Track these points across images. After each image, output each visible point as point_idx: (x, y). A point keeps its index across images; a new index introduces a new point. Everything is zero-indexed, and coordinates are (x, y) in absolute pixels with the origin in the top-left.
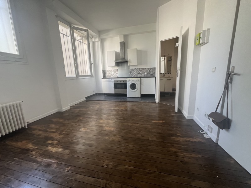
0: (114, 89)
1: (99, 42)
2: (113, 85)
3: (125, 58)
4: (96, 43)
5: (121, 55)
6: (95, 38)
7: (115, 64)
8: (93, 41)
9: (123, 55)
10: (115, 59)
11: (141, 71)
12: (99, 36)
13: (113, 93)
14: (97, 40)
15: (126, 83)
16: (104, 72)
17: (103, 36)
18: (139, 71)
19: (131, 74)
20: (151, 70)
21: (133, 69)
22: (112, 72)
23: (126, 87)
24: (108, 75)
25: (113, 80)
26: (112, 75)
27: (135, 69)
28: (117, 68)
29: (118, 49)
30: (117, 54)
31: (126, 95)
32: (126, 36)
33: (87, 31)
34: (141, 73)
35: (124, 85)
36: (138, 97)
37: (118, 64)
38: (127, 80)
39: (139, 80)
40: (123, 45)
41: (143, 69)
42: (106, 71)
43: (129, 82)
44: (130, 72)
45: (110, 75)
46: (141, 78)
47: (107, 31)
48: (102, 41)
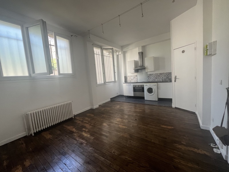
0: (133, 92)
1: (122, 54)
2: (132, 89)
3: (143, 66)
4: (120, 56)
5: (140, 64)
6: (119, 52)
7: (134, 71)
8: (117, 54)
9: (141, 63)
10: (134, 67)
11: (159, 76)
12: (122, 50)
13: (133, 95)
14: (120, 53)
15: (144, 88)
16: (126, 78)
17: (124, 50)
18: (156, 76)
19: (149, 79)
20: (169, 74)
21: (150, 75)
22: (132, 78)
23: (143, 91)
24: (129, 80)
25: (132, 84)
26: (132, 80)
27: (152, 74)
28: (136, 74)
29: (137, 58)
30: (136, 63)
31: (143, 98)
32: (144, 47)
33: (112, 49)
34: (159, 78)
35: (142, 89)
36: (154, 100)
37: (137, 71)
38: (145, 84)
39: (155, 85)
40: (142, 55)
41: (161, 74)
42: (127, 77)
43: (147, 86)
44: (148, 77)
45: (130, 80)
46: (158, 83)
47: (127, 45)
48: (124, 53)
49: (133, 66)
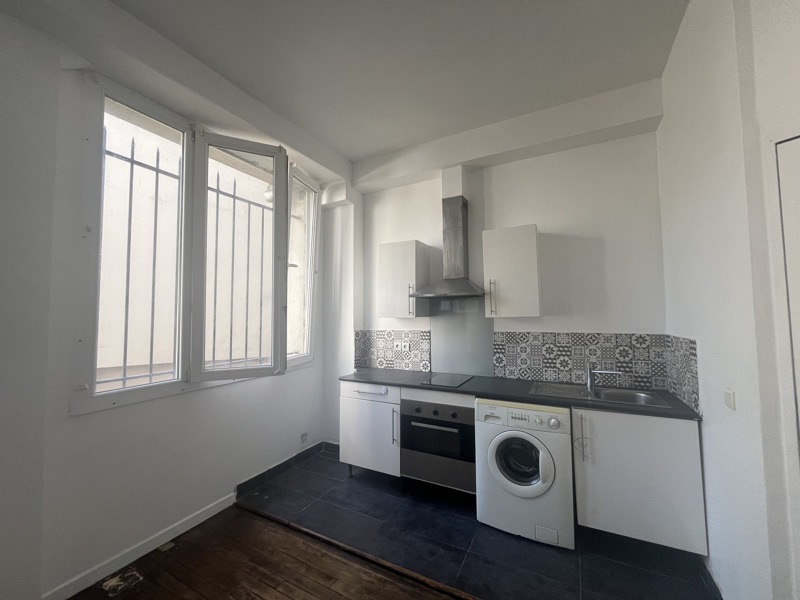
0: (396, 449)
1: (352, 207)
2: (391, 428)
3: (466, 278)
4: (338, 213)
5: (449, 265)
6: (334, 190)
7: (413, 308)
8: (324, 201)
9: (459, 263)
10: (413, 283)
11: (565, 351)
12: (352, 181)
13: (394, 469)
14: (341, 197)
15: (472, 428)
16: (364, 341)
17: (367, 182)
18: (550, 351)
19: (499, 360)
20: (632, 347)
21: (511, 337)
22: (401, 345)
23: (469, 456)
24: (381, 354)
25: (395, 395)
26: (399, 355)
27: (524, 336)
28: (424, 324)
29: (432, 231)
30: (425, 258)
31: (468, 503)
32: (474, 171)
33: (278, 155)
34: (564, 364)
35: (458, 438)
36: (553, 542)
37: (429, 305)
38: (480, 406)
39: (558, 424)
40: (462, 214)
41: (579, 339)
42: (374, 337)
43: (491, 424)
44: (499, 349)
45: (390, 355)
46: (578, 412)
47: (384, 156)
48: (366, 204)
49: (409, 278)
